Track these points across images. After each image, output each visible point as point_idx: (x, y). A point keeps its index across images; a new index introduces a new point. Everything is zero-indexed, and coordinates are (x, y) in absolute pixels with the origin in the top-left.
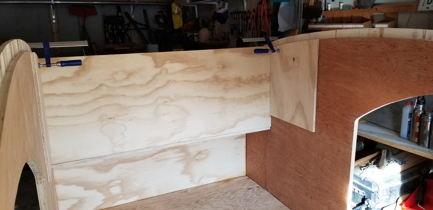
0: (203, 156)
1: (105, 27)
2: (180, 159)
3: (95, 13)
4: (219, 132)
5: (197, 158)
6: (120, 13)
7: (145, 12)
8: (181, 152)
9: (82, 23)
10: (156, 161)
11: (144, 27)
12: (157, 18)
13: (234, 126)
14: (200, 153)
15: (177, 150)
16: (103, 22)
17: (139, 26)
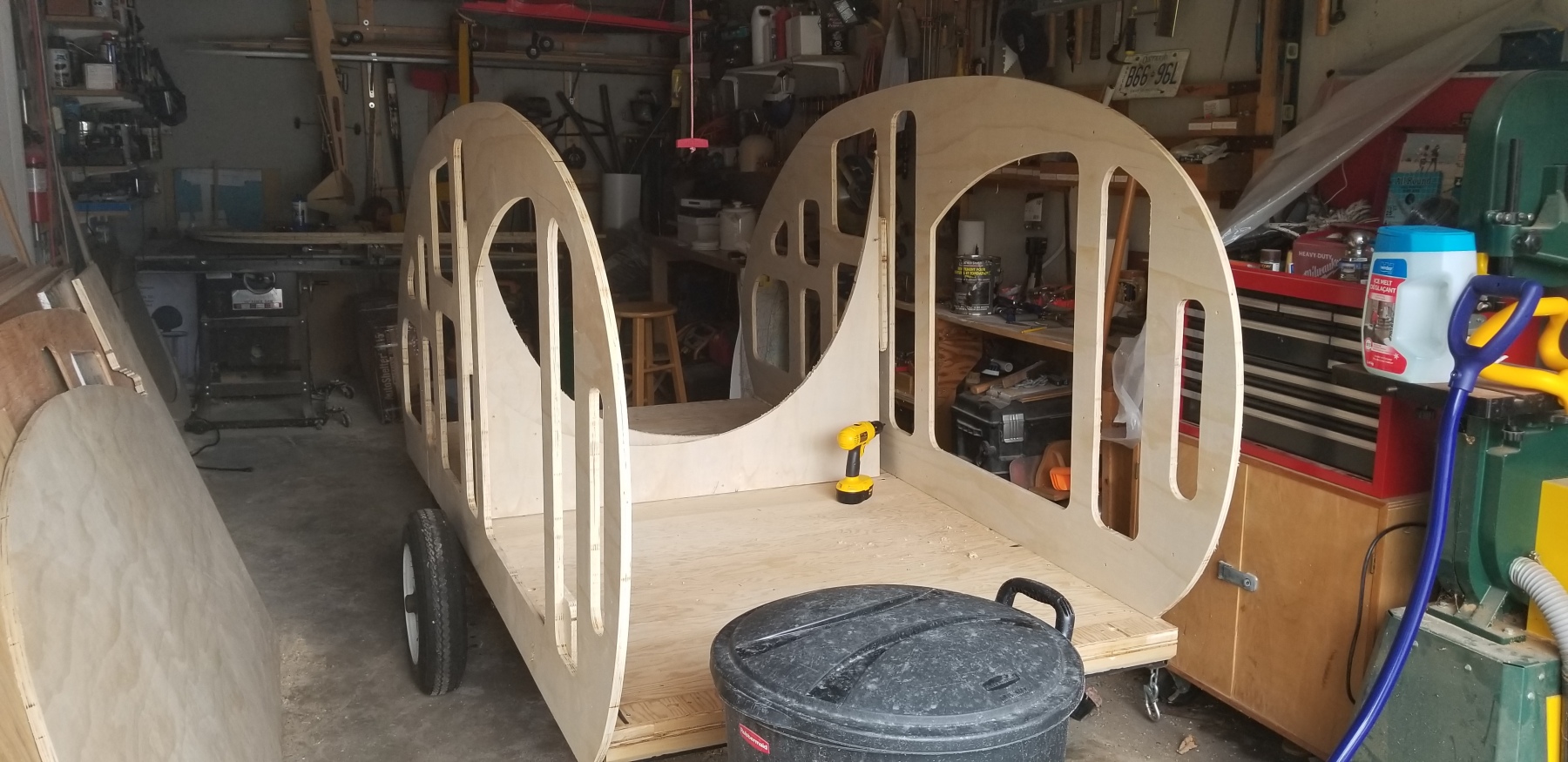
7: (604, 90)
11: (599, 129)
12: (634, 106)
17: (587, 125)
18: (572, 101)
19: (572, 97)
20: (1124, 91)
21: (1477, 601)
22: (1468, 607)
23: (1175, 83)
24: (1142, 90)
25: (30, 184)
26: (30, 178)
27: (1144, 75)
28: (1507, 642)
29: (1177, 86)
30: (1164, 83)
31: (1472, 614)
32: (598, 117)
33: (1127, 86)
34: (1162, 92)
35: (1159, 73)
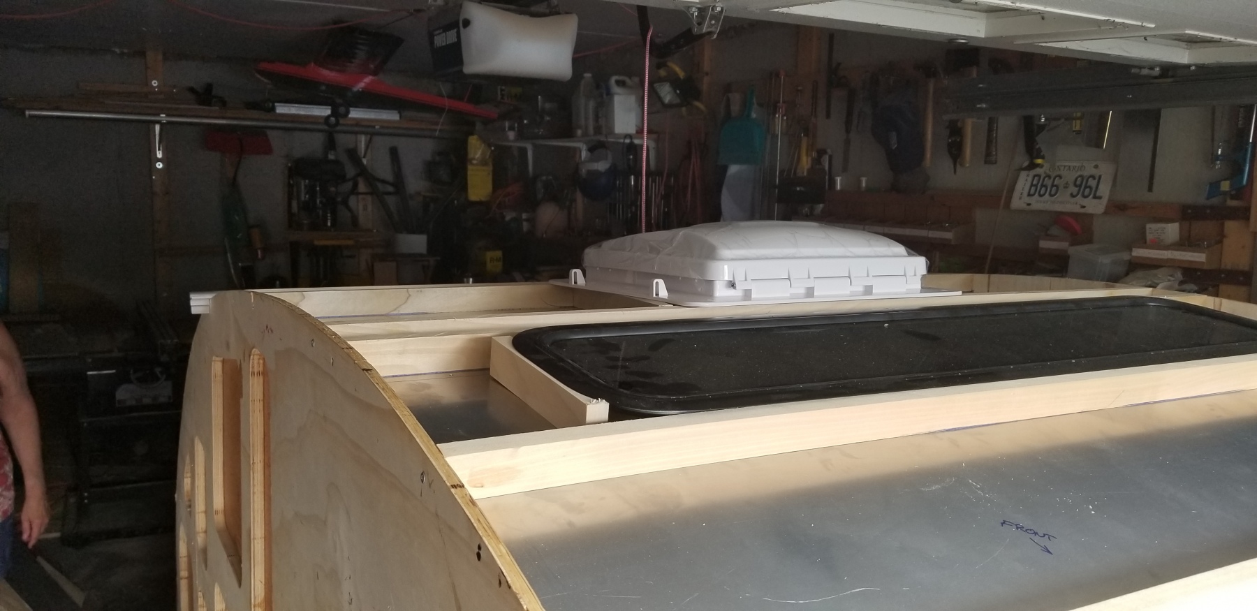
1: (290, 186)
3: (267, 149)
6: (332, 152)
7: (394, 152)
9: (230, 173)
11: (391, 189)
12: (431, 166)
16: (286, 172)
17: (380, 186)
18: (365, 161)
19: (364, 157)
20: (1028, 200)
23: (1100, 198)
24: (1054, 202)
27: (1053, 186)
29: (1105, 201)
32: (389, 176)
34: (1084, 207)
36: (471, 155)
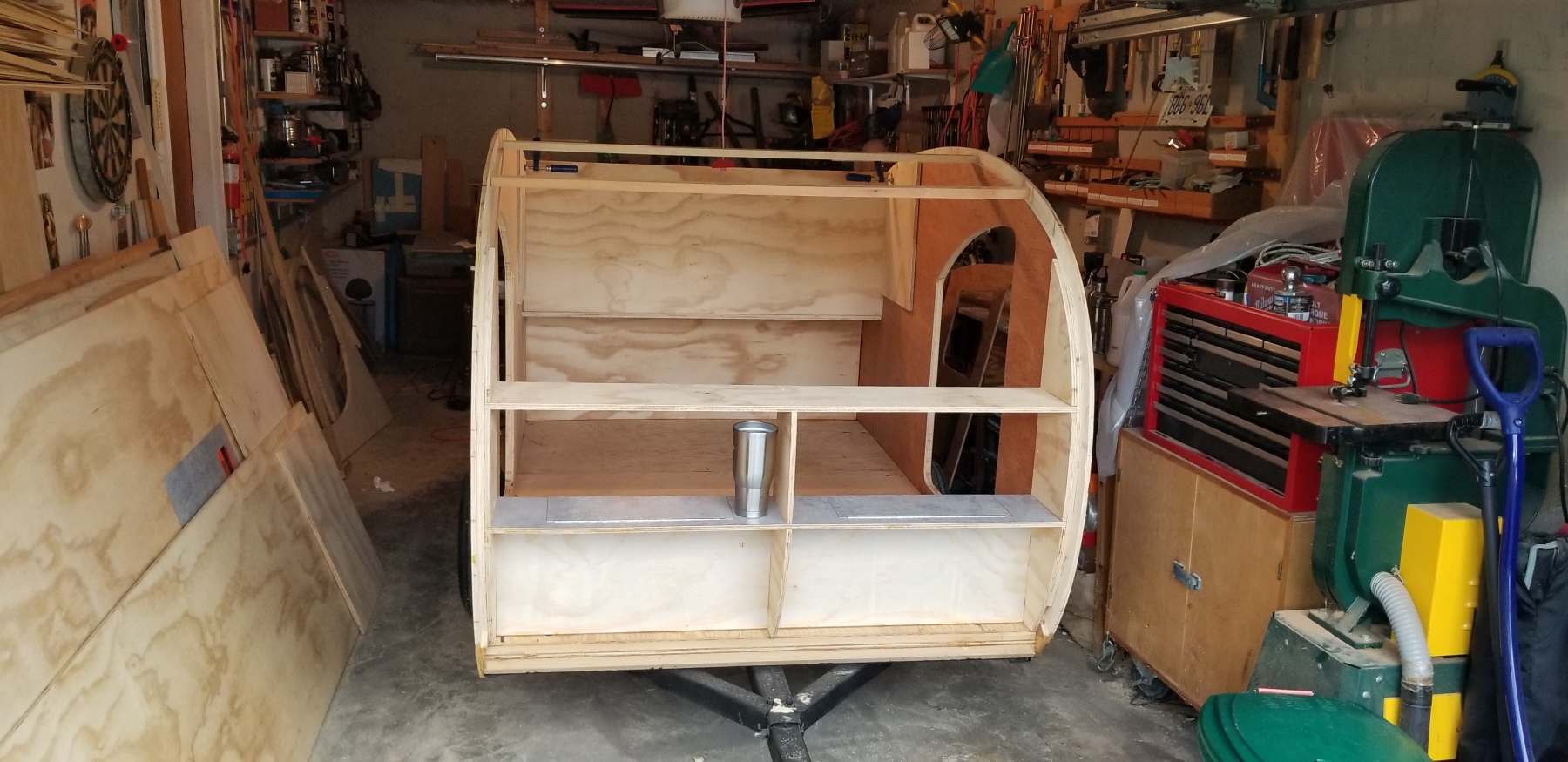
0: (772, 365)
1: (655, 126)
2: (729, 361)
3: (637, 92)
4: (782, 309)
5: (760, 366)
6: (693, 94)
7: (754, 93)
8: (732, 349)
9: (604, 113)
10: (689, 357)
11: (749, 131)
12: (782, 108)
13: (810, 303)
14: (767, 358)
15: (724, 344)
16: (653, 113)
17: (736, 127)
20: (1166, 118)
21: (1345, 611)
22: (1338, 614)
23: (1206, 113)
24: (1180, 119)
25: (226, 176)
26: (225, 170)
27: (1184, 104)
28: (1362, 646)
29: (1208, 116)
30: (1198, 113)
31: (1338, 621)
32: (748, 119)
33: (1169, 114)
34: (1195, 122)
35: (1196, 104)
36: (814, 96)
